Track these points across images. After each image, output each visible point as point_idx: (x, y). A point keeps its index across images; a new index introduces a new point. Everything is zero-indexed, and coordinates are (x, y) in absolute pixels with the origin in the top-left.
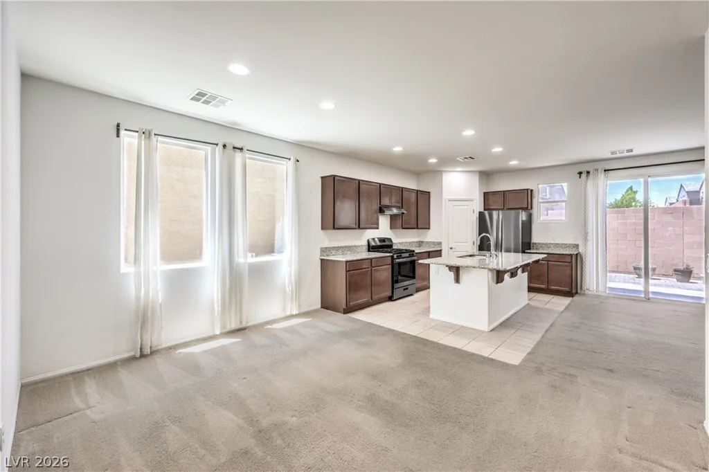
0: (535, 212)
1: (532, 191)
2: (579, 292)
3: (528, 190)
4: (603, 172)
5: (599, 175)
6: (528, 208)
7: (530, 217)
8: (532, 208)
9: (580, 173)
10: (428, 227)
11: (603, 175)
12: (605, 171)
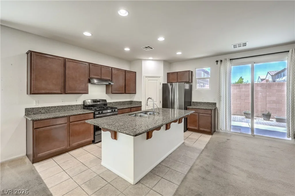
0: (193, 84)
1: (192, 72)
2: (216, 130)
3: (189, 71)
4: (229, 60)
5: (227, 62)
6: (190, 82)
7: (191, 87)
8: (192, 82)
9: (217, 61)
10: (134, 92)
11: (229, 62)
12: (230, 60)
